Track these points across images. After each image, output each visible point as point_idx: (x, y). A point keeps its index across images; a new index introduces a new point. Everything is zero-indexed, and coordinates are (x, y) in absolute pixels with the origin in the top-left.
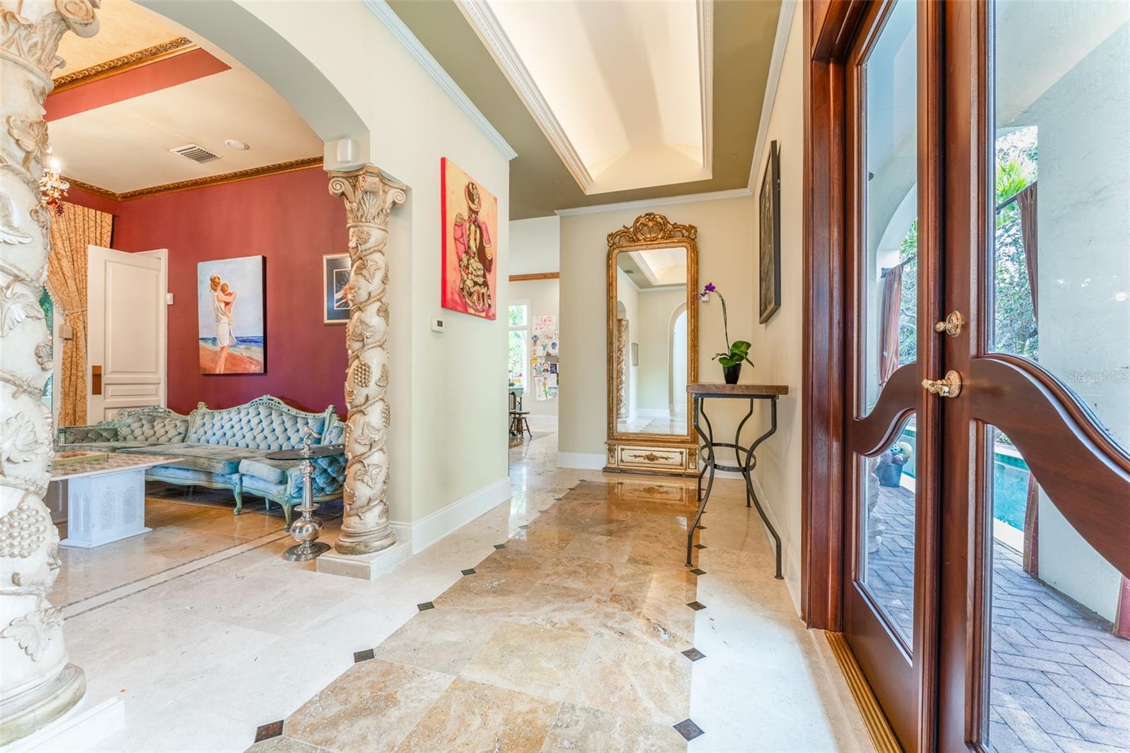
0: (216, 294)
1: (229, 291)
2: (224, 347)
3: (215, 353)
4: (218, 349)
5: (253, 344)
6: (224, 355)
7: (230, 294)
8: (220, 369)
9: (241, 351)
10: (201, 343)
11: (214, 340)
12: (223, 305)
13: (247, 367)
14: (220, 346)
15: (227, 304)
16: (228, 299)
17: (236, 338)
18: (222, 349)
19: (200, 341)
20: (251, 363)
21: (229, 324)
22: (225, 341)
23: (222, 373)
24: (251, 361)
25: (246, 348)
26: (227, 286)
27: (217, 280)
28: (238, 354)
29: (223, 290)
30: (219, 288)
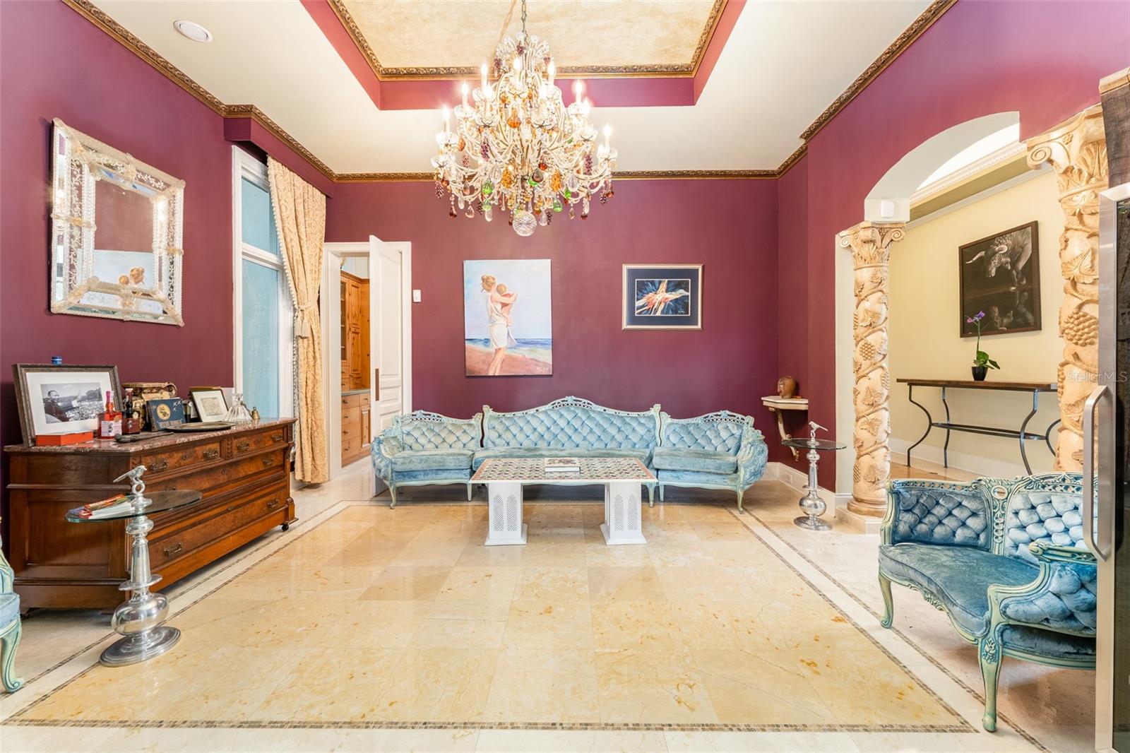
0: (490, 294)
1: (507, 292)
2: (500, 349)
3: (488, 354)
4: (492, 349)
5: (538, 346)
6: (500, 356)
7: (508, 295)
8: (495, 370)
9: (524, 353)
10: (467, 344)
11: (487, 341)
12: (499, 306)
13: (531, 368)
14: (496, 347)
15: (504, 305)
16: (505, 300)
17: (516, 339)
18: (497, 351)
19: (466, 342)
20: (537, 365)
21: (507, 326)
22: (503, 343)
23: (496, 374)
24: (537, 363)
25: (529, 350)
26: (505, 288)
27: (491, 280)
28: (520, 356)
29: (499, 290)
30: (494, 289)
